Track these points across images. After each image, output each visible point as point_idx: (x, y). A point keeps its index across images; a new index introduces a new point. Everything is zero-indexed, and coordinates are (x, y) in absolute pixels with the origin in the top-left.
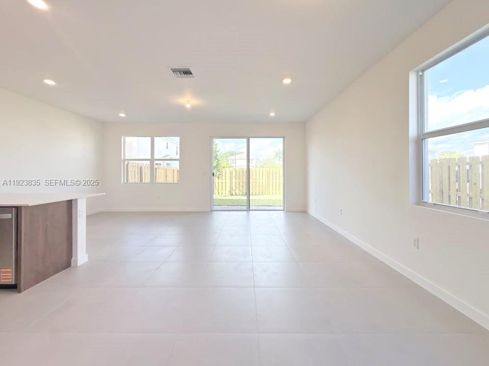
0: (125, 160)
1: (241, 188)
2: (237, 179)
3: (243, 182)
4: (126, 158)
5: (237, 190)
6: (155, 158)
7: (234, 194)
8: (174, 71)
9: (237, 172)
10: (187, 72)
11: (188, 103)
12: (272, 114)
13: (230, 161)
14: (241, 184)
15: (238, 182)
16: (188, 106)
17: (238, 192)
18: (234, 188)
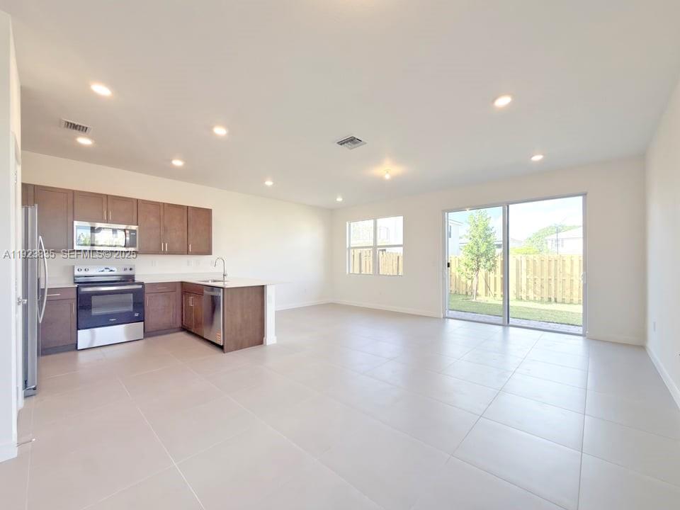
0: (350, 248)
1: (538, 290)
2: (531, 273)
3: (542, 279)
4: (352, 246)
5: (530, 291)
6: (378, 244)
7: (524, 298)
8: (341, 143)
9: (531, 262)
10: (352, 141)
11: (387, 172)
12: (537, 158)
13: (550, 242)
14: (538, 282)
15: (532, 278)
16: (387, 177)
17: (531, 295)
18: (524, 288)
